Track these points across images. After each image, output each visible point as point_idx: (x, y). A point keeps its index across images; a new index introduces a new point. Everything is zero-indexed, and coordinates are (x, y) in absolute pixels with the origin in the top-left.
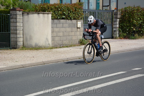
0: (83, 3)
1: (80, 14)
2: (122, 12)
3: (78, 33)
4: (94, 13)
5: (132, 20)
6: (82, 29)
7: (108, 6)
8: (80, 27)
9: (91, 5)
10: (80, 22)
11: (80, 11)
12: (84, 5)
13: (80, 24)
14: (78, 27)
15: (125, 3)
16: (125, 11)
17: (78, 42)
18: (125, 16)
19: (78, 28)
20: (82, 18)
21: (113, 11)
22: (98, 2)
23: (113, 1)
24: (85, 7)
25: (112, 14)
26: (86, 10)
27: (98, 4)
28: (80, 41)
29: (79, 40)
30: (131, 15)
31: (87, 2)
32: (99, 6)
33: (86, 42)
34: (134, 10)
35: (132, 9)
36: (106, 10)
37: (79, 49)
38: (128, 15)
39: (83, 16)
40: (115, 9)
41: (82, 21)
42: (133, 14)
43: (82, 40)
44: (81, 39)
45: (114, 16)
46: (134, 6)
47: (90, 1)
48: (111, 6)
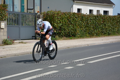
0: (7, 5)
1: (3, 15)
2: (44, 16)
3: (2, 34)
4: (17, 15)
5: (53, 23)
6: (6, 30)
7: (32, 9)
8: (4, 28)
9: (16, 8)
10: (4, 23)
11: (3, 12)
12: (9, 7)
13: (3, 25)
14: (2, 27)
15: (48, 8)
16: (47, 14)
17: (1, 42)
18: (47, 19)
19: (1, 29)
20: (5, 19)
21: (36, 14)
22: (23, 5)
23: (37, 5)
24: (10, 9)
25: (35, 17)
26: (11, 12)
27: (22, 7)
28: (4, 41)
29: (2, 40)
30: (52, 19)
31: (12, 4)
32: (24, 9)
33: (9, 42)
34: (55, 14)
35: (52, 13)
36: (30, 12)
37: (1, 49)
38: (50, 18)
39: (6, 17)
40: (38, 13)
41: (6, 22)
42: (54, 17)
43: (6, 40)
44: (4, 40)
45: (37, 19)
46: (56, 10)
47: (15, 4)
48: (35, 9)
